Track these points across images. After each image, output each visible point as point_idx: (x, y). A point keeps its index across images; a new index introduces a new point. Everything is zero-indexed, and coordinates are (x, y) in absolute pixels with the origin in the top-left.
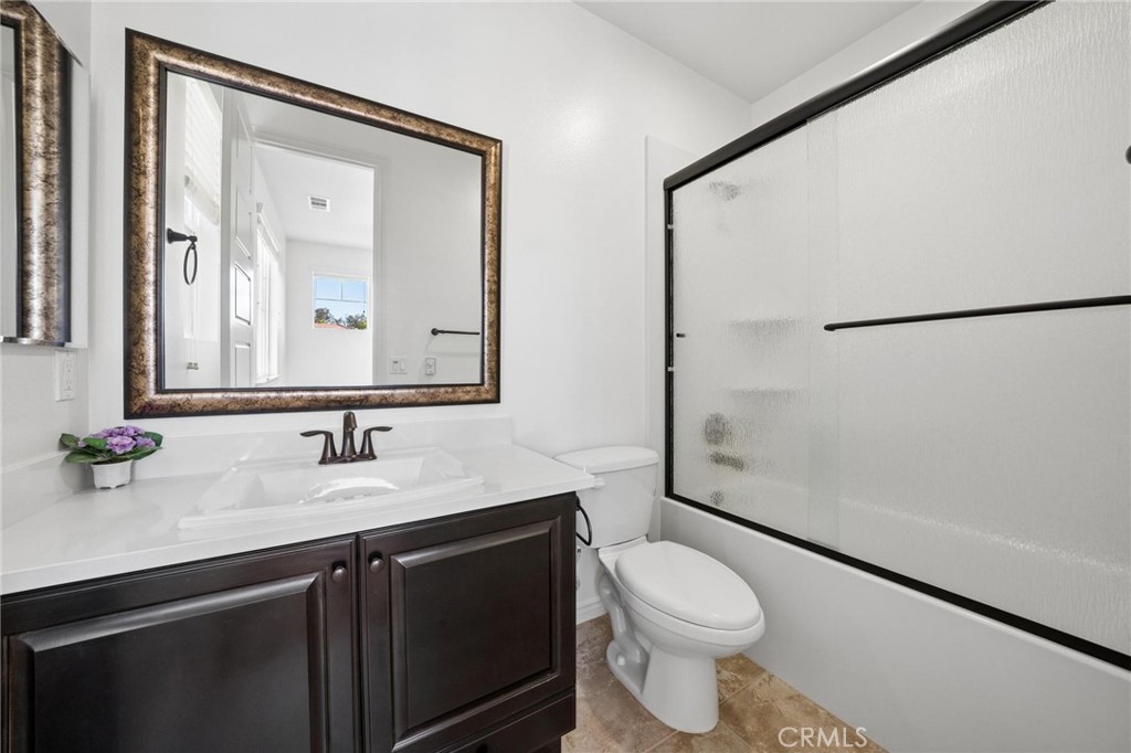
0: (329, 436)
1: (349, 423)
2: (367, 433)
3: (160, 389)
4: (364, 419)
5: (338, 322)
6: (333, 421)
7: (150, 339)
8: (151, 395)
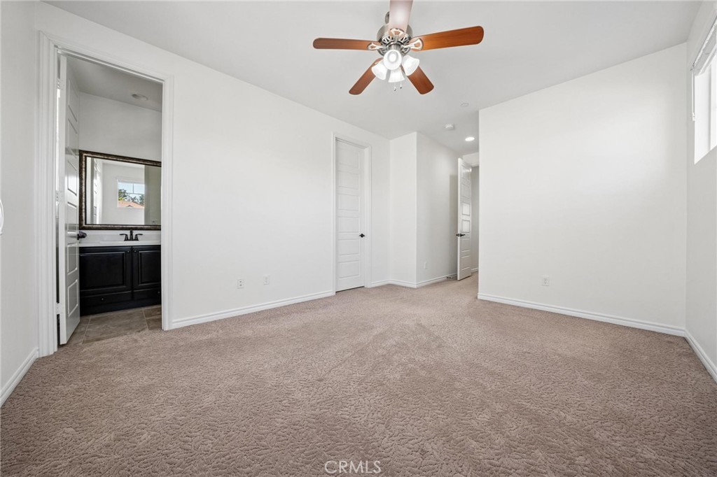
0: (126, 235)
1: (131, 234)
2: (136, 235)
3: (86, 224)
4: (135, 233)
5: (133, 200)
6: (128, 232)
7: (84, 214)
8: (84, 225)
